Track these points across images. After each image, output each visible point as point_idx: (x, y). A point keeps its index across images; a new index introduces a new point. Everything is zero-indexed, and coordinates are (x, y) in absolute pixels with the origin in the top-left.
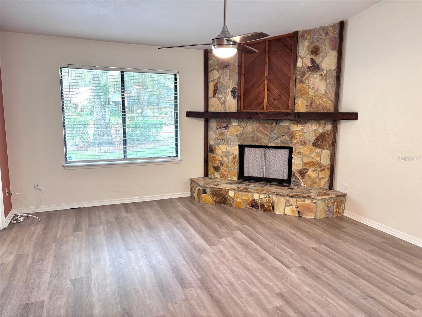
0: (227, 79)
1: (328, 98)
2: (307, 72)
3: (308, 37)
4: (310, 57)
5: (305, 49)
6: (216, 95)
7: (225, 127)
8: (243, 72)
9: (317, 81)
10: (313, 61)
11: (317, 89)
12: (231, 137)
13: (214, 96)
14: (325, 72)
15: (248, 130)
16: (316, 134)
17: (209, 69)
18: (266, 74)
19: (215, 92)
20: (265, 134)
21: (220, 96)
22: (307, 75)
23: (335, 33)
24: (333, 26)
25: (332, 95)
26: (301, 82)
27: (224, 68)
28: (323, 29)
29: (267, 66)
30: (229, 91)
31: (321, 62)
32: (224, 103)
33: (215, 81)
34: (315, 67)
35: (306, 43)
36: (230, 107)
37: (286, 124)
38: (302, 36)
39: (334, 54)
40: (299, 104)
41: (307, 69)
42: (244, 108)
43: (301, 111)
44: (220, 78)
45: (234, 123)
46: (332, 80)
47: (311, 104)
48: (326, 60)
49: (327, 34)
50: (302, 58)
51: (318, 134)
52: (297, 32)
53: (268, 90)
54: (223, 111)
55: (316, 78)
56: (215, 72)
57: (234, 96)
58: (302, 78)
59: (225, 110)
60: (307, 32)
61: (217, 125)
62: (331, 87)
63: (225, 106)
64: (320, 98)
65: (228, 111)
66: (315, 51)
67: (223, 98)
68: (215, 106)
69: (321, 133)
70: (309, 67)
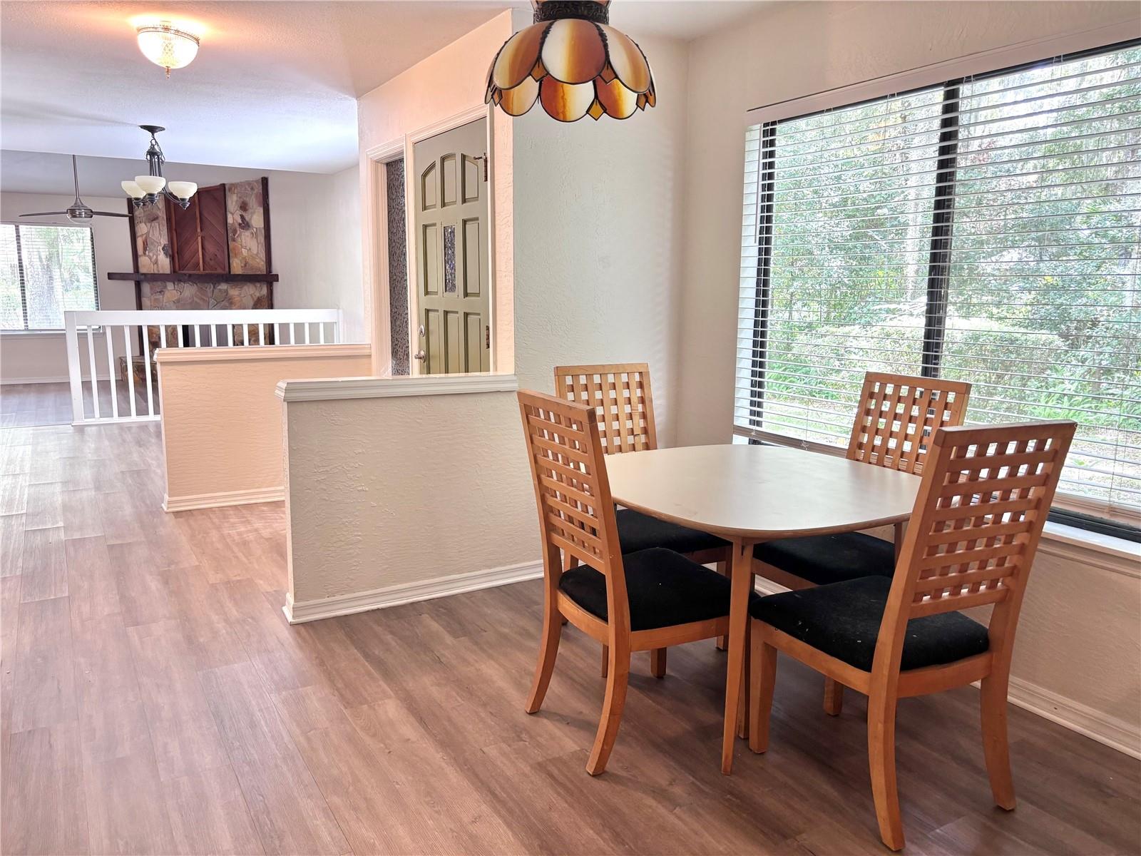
0: (157, 234)
1: (261, 259)
2: (238, 229)
3: (236, 191)
4: (239, 212)
5: (234, 203)
6: (147, 252)
7: (160, 292)
8: (174, 227)
9: (248, 239)
10: (242, 217)
11: (250, 249)
12: (167, 304)
13: (145, 254)
14: (255, 229)
15: (186, 295)
16: (253, 299)
17: (136, 222)
18: (199, 230)
19: (145, 249)
20: (204, 300)
21: (151, 254)
22: (238, 232)
23: (259, 189)
24: (257, 181)
25: (263, 255)
26: (234, 240)
27: (152, 221)
28: (249, 183)
29: (198, 221)
30: (160, 248)
31: (251, 219)
32: (156, 262)
33: (144, 236)
34: (245, 225)
35: (235, 198)
36: (162, 267)
37: (223, 286)
38: (230, 189)
39: (261, 210)
40: (235, 265)
41: (238, 226)
42: (180, 270)
43: (237, 273)
44: (148, 232)
45: (170, 286)
46: (262, 239)
47: (245, 265)
48: (255, 217)
49: (252, 189)
50: (233, 214)
51: (255, 299)
52: (223, 185)
53: (203, 248)
54: (156, 272)
55: (248, 236)
56: (143, 225)
57: (166, 254)
58: (234, 235)
59: (159, 271)
60: (233, 186)
61: (151, 289)
62: (262, 246)
63: (158, 265)
64: (253, 258)
65: (161, 272)
66: (244, 207)
67: (155, 257)
68: (146, 265)
69: (258, 298)
70: (240, 224)
